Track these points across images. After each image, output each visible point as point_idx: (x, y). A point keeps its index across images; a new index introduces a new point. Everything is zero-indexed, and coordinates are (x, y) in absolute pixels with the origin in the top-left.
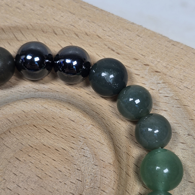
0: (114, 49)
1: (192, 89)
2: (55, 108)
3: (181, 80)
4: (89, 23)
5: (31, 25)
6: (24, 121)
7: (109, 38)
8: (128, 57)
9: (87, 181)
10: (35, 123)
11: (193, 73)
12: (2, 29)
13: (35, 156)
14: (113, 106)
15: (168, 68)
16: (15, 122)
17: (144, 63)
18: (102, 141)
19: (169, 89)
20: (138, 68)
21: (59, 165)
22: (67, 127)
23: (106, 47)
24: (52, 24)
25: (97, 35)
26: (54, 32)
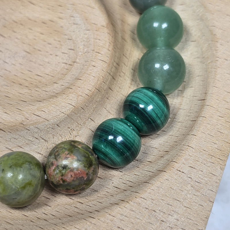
9: (81, 48)
18: (93, 6)
21: (48, 38)
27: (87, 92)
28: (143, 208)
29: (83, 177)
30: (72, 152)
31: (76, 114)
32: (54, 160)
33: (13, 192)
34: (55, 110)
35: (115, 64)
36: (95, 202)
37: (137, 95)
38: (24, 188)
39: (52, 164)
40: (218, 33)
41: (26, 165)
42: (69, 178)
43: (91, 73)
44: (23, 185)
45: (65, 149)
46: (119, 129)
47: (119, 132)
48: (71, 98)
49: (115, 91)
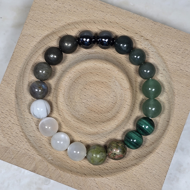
0: (125, 29)
1: (165, 47)
2: (100, 64)
3: (159, 43)
4: (111, 16)
5: (83, 20)
6: (86, 71)
7: (122, 23)
8: (133, 32)
9: (118, 96)
10: (91, 72)
11: (165, 39)
12: (69, 24)
13: (93, 86)
14: (127, 57)
15: (153, 37)
16: (82, 72)
17: (141, 35)
18: (123, 78)
19: (154, 48)
20: (138, 37)
21: (104, 89)
22: (106, 73)
23: (121, 28)
24: (93, 19)
25: (116, 22)
26: (94, 22)
27: (122, 119)
28: (144, 167)
29: (121, 157)
31: (117, 127)
34: (109, 127)
35: (133, 105)
40: (176, 91)
41: (101, 153)
42: (116, 157)
43: (123, 110)
44: (100, 160)
45: (115, 147)
48: (116, 122)
49: (133, 115)
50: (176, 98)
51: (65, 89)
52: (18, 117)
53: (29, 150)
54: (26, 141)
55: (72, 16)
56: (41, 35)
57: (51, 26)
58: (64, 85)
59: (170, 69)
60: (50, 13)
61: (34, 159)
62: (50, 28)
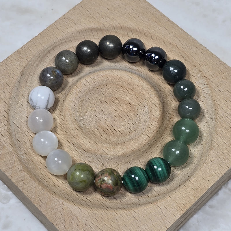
0: (184, 57)
1: (223, 92)
2: (136, 79)
3: (218, 86)
4: (174, 37)
5: (139, 29)
6: (116, 81)
7: (183, 49)
8: (191, 64)
9: (141, 124)
10: (122, 85)
11: (227, 83)
12: (121, 27)
13: (117, 104)
15: (212, 76)
16: (111, 81)
17: (199, 70)
18: (157, 105)
19: (209, 89)
20: (195, 72)
21: (128, 112)
22: (140, 92)
23: (180, 55)
24: (152, 32)
25: (176, 46)
26: (151, 37)
27: (133, 148)
28: (132, 216)
29: (110, 189)
30: (110, 175)
31: (122, 157)
32: (101, 175)
33: (76, 182)
34: (113, 151)
35: (154, 140)
36: (112, 204)
37: (155, 160)
38: (81, 182)
39: (99, 177)
40: (215, 145)
41: (87, 172)
42: (104, 186)
43: (139, 140)
44: (81, 181)
45: (108, 172)
46: (138, 173)
47: (137, 175)
48: (123, 148)
49: (149, 153)
50: (212, 152)
51: (82, 88)
52: (12, 96)
53: (4, 135)
54: (6, 124)
55: (129, 21)
56: (85, 25)
57: (101, 21)
58: (83, 84)
59: (218, 118)
60: (106, 9)
61: (4, 148)
62: (99, 22)
